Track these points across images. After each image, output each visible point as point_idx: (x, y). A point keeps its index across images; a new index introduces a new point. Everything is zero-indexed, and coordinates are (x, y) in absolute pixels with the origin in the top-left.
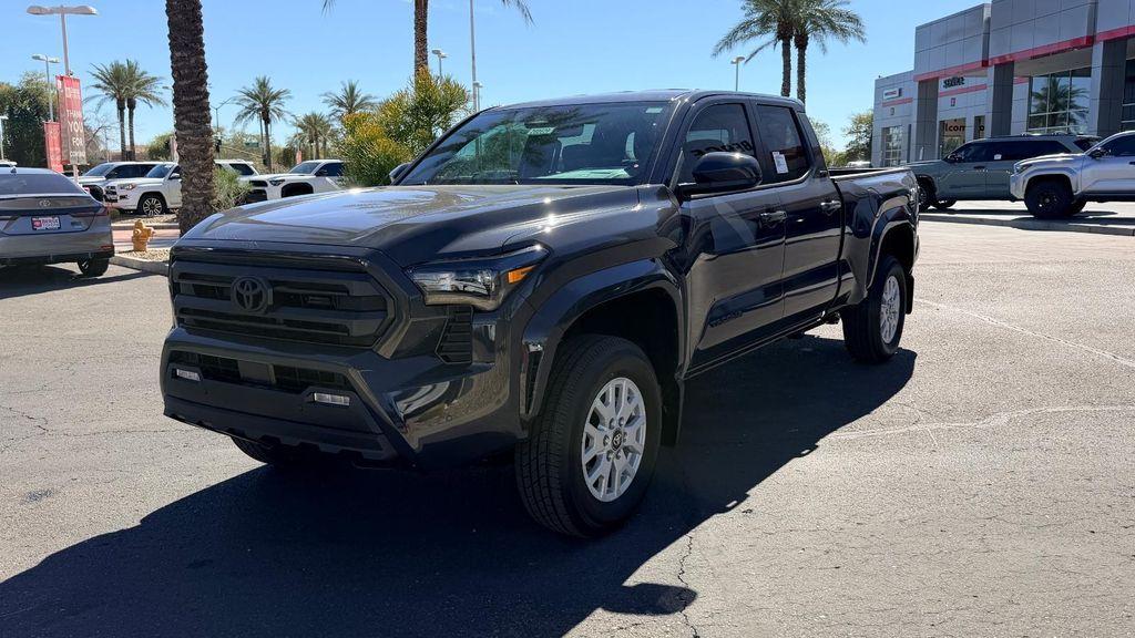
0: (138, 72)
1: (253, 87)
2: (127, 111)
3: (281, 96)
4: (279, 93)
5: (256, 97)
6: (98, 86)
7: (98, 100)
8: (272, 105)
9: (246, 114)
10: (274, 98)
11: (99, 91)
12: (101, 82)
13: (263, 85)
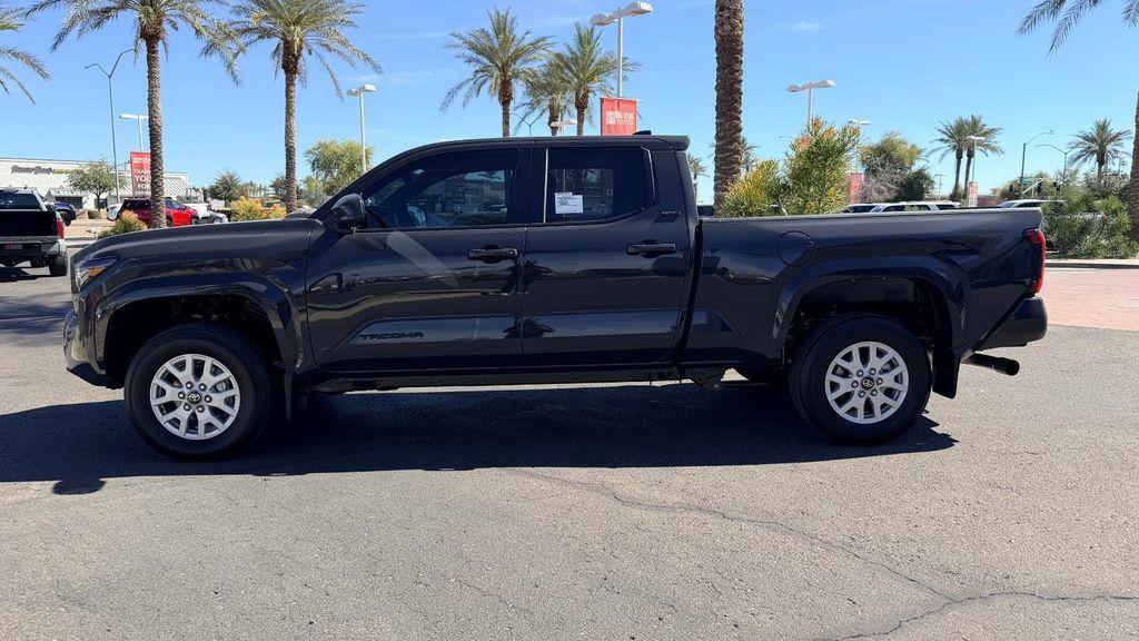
0: (980, 125)
1: (1090, 129)
2: (965, 159)
3: (1121, 137)
4: (1119, 134)
5: (1092, 140)
6: (941, 140)
7: (941, 152)
8: (1109, 147)
9: (1079, 157)
10: (1112, 140)
11: (941, 144)
12: (946, 137)
13: (1102, 128)
